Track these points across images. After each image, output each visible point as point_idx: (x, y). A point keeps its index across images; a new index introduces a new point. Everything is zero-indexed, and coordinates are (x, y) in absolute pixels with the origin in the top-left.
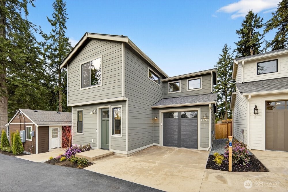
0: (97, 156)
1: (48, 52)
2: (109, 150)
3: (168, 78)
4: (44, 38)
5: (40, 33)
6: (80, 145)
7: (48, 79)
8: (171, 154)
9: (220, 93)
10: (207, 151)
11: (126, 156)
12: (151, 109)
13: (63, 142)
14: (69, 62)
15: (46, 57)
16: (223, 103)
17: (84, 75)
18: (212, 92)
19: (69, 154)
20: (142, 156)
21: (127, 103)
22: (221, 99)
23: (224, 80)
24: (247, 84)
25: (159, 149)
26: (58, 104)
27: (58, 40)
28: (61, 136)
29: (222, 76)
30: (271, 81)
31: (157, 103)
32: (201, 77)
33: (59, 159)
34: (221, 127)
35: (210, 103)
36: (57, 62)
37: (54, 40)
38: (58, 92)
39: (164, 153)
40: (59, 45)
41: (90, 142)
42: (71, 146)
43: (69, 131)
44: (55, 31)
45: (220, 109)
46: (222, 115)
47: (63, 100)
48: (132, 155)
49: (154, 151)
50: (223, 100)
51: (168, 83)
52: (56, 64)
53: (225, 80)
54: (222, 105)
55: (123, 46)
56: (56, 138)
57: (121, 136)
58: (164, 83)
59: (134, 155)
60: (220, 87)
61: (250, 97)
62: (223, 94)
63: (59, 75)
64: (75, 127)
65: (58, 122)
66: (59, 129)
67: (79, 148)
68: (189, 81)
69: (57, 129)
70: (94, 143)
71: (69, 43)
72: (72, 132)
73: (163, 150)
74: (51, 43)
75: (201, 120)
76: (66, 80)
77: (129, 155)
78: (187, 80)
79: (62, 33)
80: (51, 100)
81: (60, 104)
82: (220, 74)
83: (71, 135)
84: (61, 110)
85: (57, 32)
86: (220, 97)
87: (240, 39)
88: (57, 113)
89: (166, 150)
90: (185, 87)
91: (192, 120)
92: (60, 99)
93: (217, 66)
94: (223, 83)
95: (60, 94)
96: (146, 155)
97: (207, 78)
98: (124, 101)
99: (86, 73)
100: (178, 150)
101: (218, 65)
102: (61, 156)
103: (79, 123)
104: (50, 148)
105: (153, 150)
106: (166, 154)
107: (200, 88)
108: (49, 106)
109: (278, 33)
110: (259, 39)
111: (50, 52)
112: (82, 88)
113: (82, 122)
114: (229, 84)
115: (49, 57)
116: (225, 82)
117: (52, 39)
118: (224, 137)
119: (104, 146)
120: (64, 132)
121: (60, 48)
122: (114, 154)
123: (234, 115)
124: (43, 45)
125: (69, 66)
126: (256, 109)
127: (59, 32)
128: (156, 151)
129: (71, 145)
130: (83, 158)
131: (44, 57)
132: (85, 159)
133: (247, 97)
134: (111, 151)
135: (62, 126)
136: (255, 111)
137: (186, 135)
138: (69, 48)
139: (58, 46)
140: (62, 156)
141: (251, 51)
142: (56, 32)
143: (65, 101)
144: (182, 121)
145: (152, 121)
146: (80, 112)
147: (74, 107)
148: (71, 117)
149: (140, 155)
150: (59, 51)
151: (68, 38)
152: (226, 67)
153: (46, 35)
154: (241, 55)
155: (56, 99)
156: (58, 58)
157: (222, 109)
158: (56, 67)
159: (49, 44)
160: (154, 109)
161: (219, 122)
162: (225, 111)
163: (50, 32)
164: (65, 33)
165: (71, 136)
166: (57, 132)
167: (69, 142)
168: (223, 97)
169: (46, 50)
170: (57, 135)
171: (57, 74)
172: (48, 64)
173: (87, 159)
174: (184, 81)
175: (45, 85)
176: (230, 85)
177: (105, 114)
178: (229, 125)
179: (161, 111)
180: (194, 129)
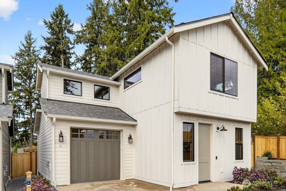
9: (21, 104)
16: (27, 121)
18: (4, 101)
22: (24, 114)
23: (28, 86)
24: (53, 102)
29: (25, 78)
30: (76, 105)
34: (22, 158)
45: (23, 129)
46: (25, 140)
50: (26, 116)
53: (30, 85)
54: (25, 124)
60: (22, 94)
61: (54, 119)
62: (26, 107)
82: (22, 75)
86: (21, 110)
87: (49, 36)
94: (27, 90)
101: (18, 58)
109: (86, 51)
110: (70, 47)
114: (35, 93)
116: (30, 89)
123: (40, 141)
126: (61, 136)
133: (52, 119)
136: (60, 138)
141: (61, 58)
152: (30, 67)
154: (51, 58)
157: (26, 130)
161: (20, 151)
162: (30, 134)
168: (27, 111)
176: (36, 95)
178: (34, 155)
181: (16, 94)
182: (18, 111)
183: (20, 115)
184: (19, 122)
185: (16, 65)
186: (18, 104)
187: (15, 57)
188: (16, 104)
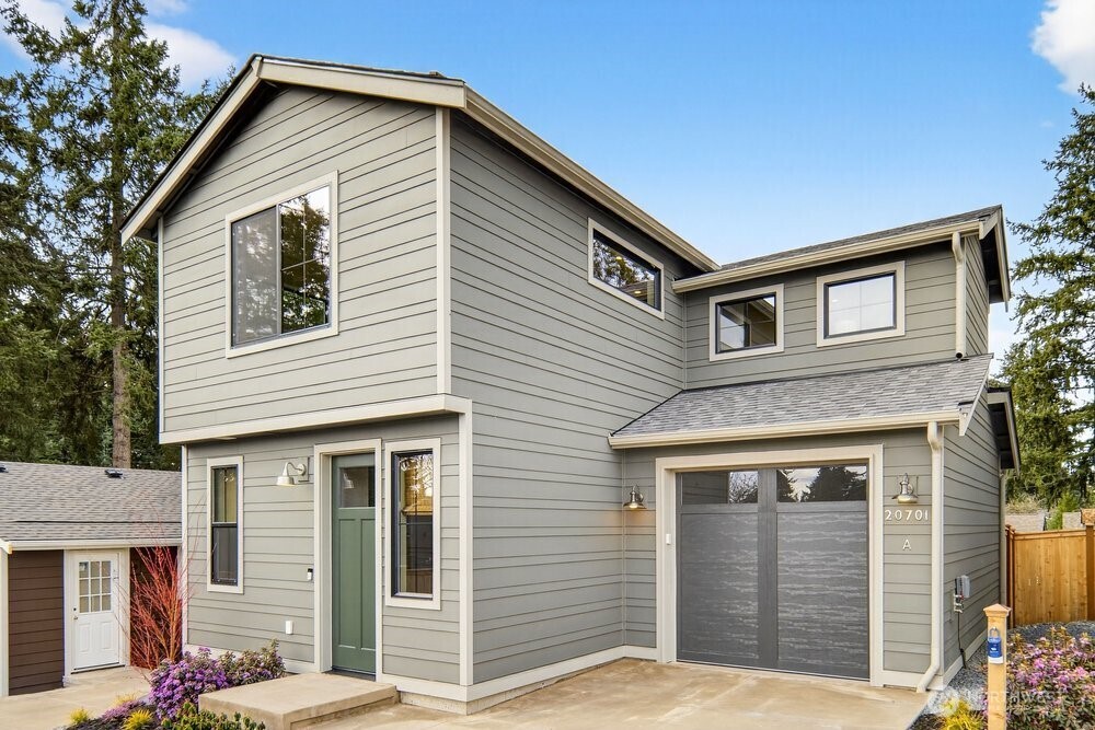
0: (309, 709)
1: (57, 130)
2: (372, 677)
3: (711, 271)
4: (32, 53)
5: (8, 25)
6: (224, 652)
7: (55, 286)
8: (709, 702)
10: (921, 690)
11: (462, 710)
12: (607, 450)
13: (136, 634)
14: (170, 209)
15: (45, 161)
17: (251, 250)
18: (960, 348)
19: (170, 697)
20: (549, 711)
21: (466, 426)
25: (647, 677)
26: (111, 424)
27: (108, 58)
28: (128, 599)
31: (647, 418)
32: (899, 267)
33: (120, 720)
34: (1051, 552)
35: (930, 418)
36: (101, 186)
37: (88, 59)
38: (107, 354)
39: (669, 698)
40: (115, 89)
41: (274, 636)
42: (179, 657)
43: (169, 577)
44: (91, 10)
47: (137, 398)
48: (492, 709)
49: (620, 686)
51: (713, 300)
52: (95, 196)
55: (439, 124)
56: (102, 614)
57: (435, 605)
58: (688, 298)
59: (503, 708)
60: (1086, 295)
63: (115, 259)
64: (197, 556)
65: (111, 526)
66: (114, 566)
67: (218, 665)
68: (828, 285)
69: (107, 565)
70: (297, 639)
71: (166, 73)
72: (183, 582)
73: (669, 685)
74: (70, 78)
75: (885, 515)
76: (150, 285)
77: (474, 706)
78: (821, 281)
79: (126, 20)
80: (73, 398)
81: (118, 424)
82: (1086, 216)
83: (179, 596)
84: (127, 455)
85: (101, 15)
88: (106, 477)
89: (690, 680)
90: (810, 326)
91: (837, 516)
92: (117, 393)
93: (1060, 165)
95: (117, 363)
96: (572, 708)
97: (928, 268)
98: (450, 417)
99: (259, 236)
100: (754, 683)
101: (1070, 159)
102: (131, 707)
103: (217, 531)
104: (68, 669)
105: (615, 681)
106: (679, 704)
107: (894, 328)
108: (62, 431)
111: (64, 130)
112: (233, 344)
113: (235, 526)
115: (59, 160)
117: (75, 56)
118: (1072, 613)
119: (350, 656)
120: (141, 582)
121: (117, 109)
122: (399, 701)
124: (27, 95)
125: (166, 227)
127: (115, 14)
128: (629, 687)
129: (180, 648)
130: (238, 717)
131: (34, 161)
132: (248, 721)
134: (384, 681)
135: (133, 551)
137: (803, 599)
138: (165, 98)
139: (108, 92)
140: (133, 707)
142: (96, 13)
143: (147, 406)
144: (783, 519)
145: (611, 519)
146: (223, 476)
147: (194, 446)
148: (178, 495)
149: (536, 708)
150: (115, 121)
151: (160, 42)
153: (45, 35)
155: (96, 391)
156: (109, 163)
158: (99, 212)
159: (59, 86)
160: (626, 455)
163: (66, 19)
164: (144, 19)
165: (180, 605)
166: (107, 582)
167: (167, 637)
169: (42, 119)
170: (107, 598)
171: (104, 249)
172: (55, 198)
173: (259, 724)
174: (800, 290)
175: (39, 316)
177: (354, 484)
179: (663, 463)
180: (849, 568)
181: (1063, 301)
182: (1068, 366)
183: (1076, 380)
184: (1073, 408)
185: (1063, 189)
186: (1069, 338)
187: (1058, 158)
188: (1063, 340)
